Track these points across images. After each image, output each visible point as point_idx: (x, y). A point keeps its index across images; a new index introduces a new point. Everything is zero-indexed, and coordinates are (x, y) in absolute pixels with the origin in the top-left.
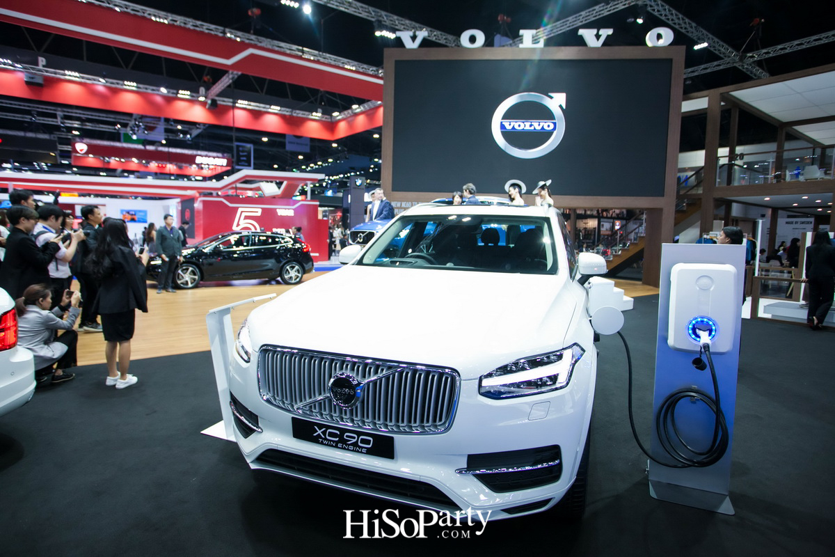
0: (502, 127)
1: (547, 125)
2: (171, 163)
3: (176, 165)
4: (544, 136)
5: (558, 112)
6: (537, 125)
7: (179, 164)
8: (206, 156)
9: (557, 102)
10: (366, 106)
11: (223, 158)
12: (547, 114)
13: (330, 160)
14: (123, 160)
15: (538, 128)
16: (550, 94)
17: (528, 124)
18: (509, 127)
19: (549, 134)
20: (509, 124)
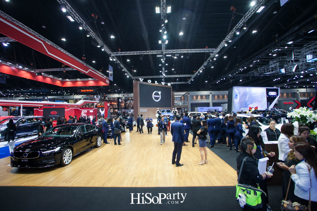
16: (159, 91)
20: (155, 96)
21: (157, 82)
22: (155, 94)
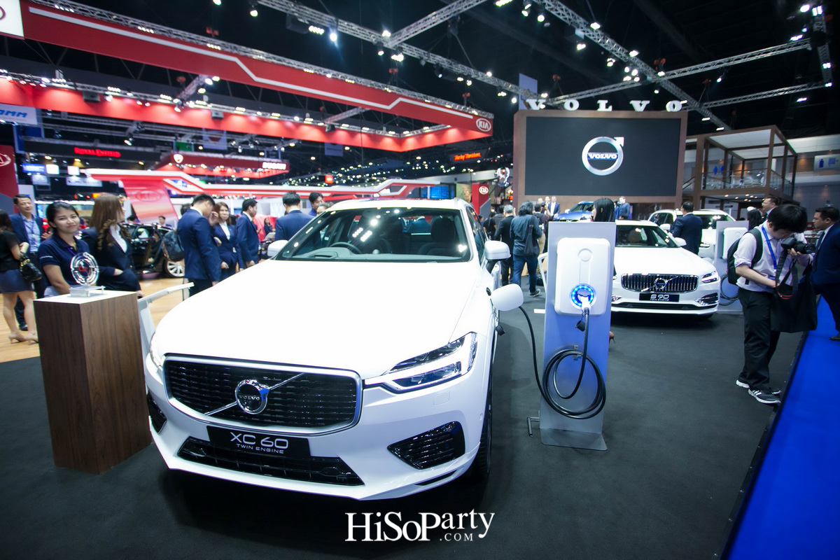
0: (588, 157)
1: (613, 156)
2: (231, 168)
3: (236, 169)
4: (611, 162)
5: (619, 149)
6: (608, 156)
7: (237, 168)
8: (270, 162)
9: (618, 142)
10: (436, 128)
11: (283, 163)
12: (613, 150)
13: (371, 164)
14: (194, 166)
15: (608, 158)
16: (615, 138)
17: (602, 155)
18: (592, 157)
19: (614, 161)
20: (592, 156)
21: (607, 106)
22: (594, 149)
